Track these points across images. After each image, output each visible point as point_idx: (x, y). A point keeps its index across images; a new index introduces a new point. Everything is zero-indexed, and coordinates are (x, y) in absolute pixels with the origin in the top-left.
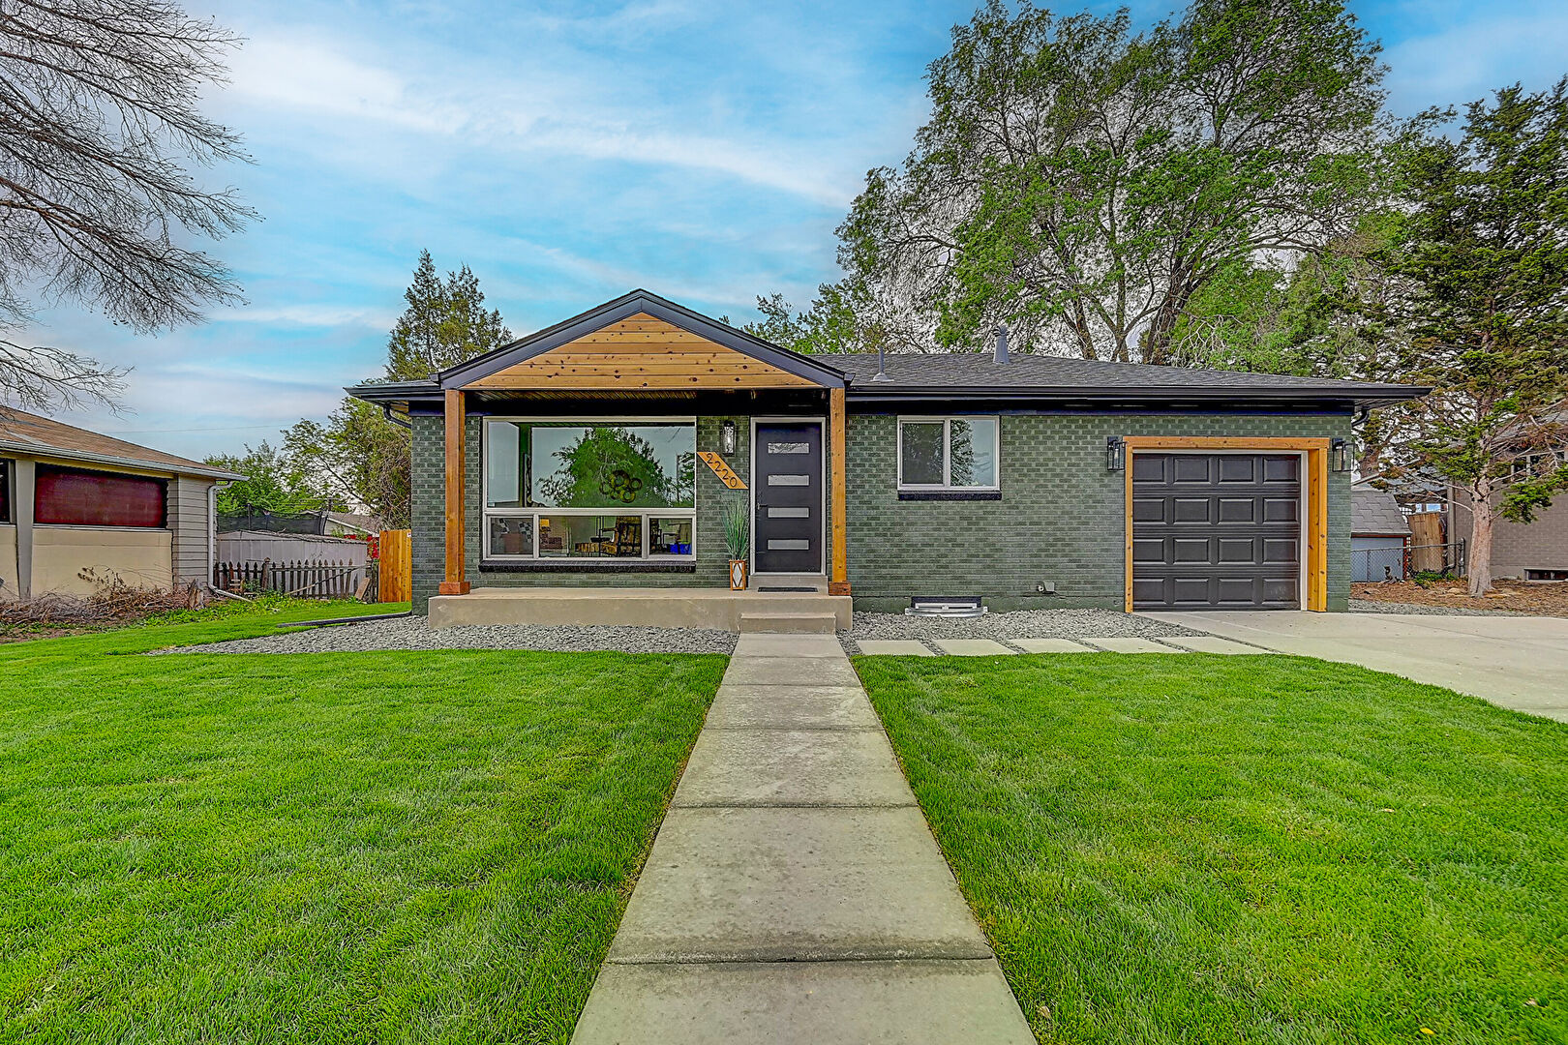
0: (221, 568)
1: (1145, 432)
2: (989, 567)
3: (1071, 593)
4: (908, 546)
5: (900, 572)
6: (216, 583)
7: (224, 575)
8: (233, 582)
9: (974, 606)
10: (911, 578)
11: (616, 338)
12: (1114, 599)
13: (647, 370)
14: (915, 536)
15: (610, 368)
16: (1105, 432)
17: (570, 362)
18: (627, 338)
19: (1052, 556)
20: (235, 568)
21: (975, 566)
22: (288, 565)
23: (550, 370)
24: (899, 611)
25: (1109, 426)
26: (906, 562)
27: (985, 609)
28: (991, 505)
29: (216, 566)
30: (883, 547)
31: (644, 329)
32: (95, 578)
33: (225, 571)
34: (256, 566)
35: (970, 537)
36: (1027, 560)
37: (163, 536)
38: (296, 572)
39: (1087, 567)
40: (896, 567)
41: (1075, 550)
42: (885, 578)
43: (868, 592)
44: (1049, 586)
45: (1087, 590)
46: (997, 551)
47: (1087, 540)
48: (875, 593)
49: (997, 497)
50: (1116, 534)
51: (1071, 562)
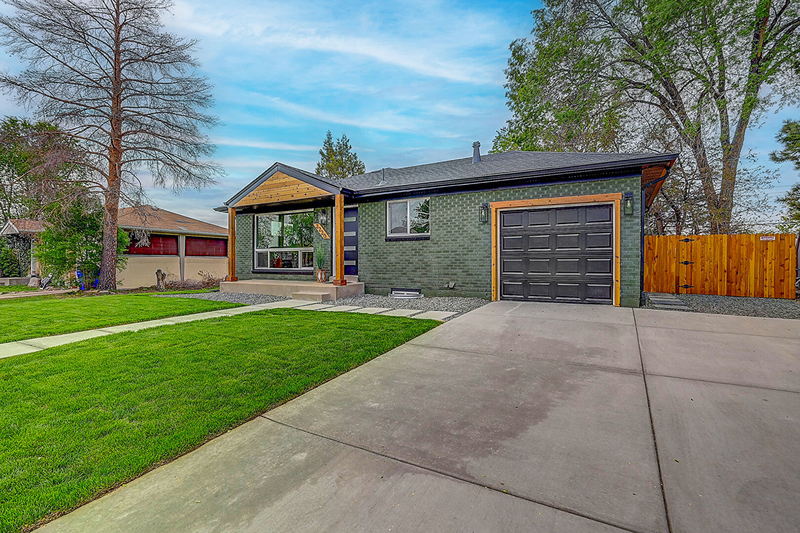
1: (503, 199)
2: (424, 274)
3: (463, 289)
4: (389, 263)
5: (386, 276)
9: (418, 293)
10: (391, 279)
11: (272, 183)
12: (486, 292)
13: (279, 194)
14: (392, 258)
15: (269, 195)
16: (481, 201)
17: (259, 193)
19: (454, 269)
21: (418, 273)
23: (254, 197)
24: (386, 295)
25: (483, 197)
26: (389, 271)
27: (423, 295)
28: (425, 243)
30: (379, 264)
31: (280, 178)
35: (415, 259)
36: (442, 271)
39: (472, 275)
40: (385, 274)
41: (465, 266)
42: (380, 279)
43: (374, 286)
44: (451, 285)
45: (472, 287)
46: (428, 266)
47: (472, 260)
48: (377, 286)
49: (427, 238)
50: (487, 257)
51: (463, 272)
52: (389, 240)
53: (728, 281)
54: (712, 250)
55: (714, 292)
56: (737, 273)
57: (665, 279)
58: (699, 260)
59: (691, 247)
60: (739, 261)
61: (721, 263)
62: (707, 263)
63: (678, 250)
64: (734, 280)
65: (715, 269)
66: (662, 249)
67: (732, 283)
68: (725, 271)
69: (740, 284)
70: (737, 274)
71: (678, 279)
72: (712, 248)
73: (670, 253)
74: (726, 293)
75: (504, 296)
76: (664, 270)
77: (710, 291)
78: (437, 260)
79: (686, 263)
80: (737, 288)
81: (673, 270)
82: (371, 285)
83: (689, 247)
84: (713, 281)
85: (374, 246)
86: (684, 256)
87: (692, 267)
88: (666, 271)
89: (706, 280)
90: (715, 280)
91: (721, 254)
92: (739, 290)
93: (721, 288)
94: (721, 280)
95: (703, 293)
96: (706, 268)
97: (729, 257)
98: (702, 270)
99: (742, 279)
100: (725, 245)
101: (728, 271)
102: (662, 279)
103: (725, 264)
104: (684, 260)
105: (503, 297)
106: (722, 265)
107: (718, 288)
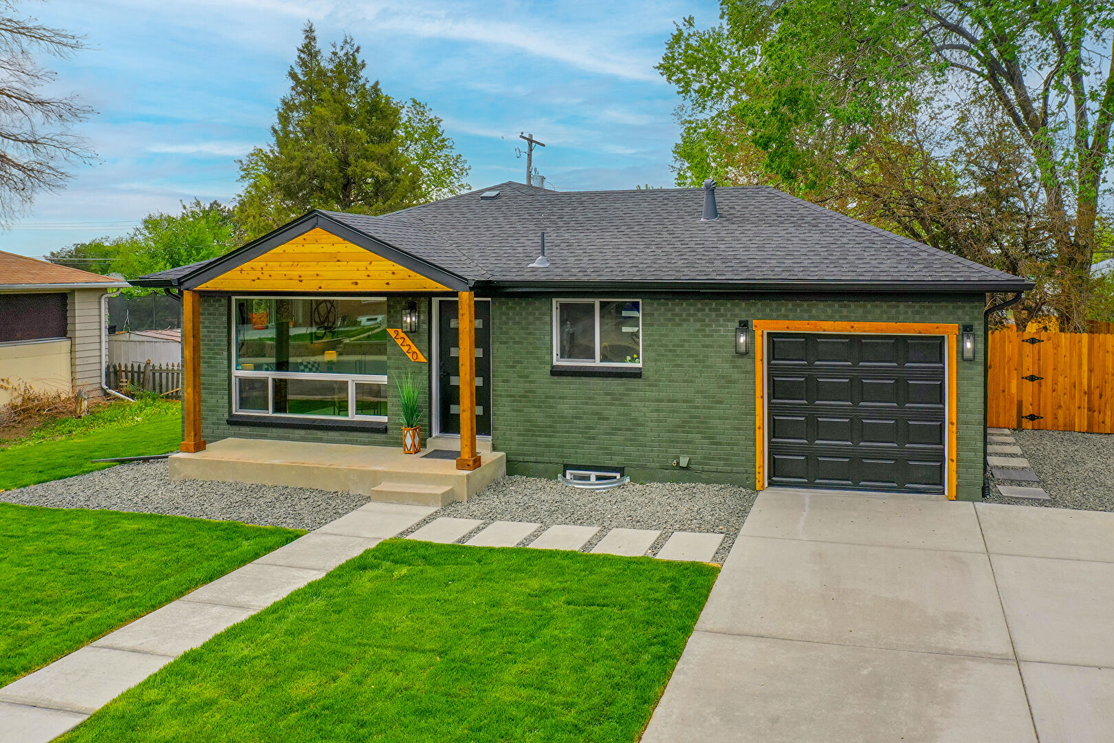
0: (112, 370)
1: (774, 315)
2: (631, 440)
3: (706, 468)
4: (559, 417)
5: (554, 440)
6: (108, 383)
7: (114, 375)
8: (122, 382)
9: (618, 476)
10: (563, 447)
11: (300, 249)
12: (746, 475)
13: (322, 276)
14: (565, 408)
15: (295, 274)
16: (736, 316)
17: (267, 268)
18: (309, 248)
19: (688, 432)
20: (123, 368)
21: (618, 438)
22: (164, 367)
23: (254, 275)
24: (553, 477)
25: (741, 310)
26: (558, 432)
27: (628, 480)
28: (633, 383)
29: (108, 367)
30: (538, 417)
31: (319, 241)
32: (10, 386)
33: (116, 372)
34: (139, 367)
35: (613, 412)
36: (666, 435)
37: (64, 344)
38: (170, 374)
39: (720, 444)
40: (550, 436)
41: (709, 428)
42: (540, 446)
43: (527, 458)
44: (684, 462)
45: (721, 466)
46: (638, 425)
47: (720, 418)
48: (533, 459)
49: (636, 374)
50: (747, 414)
51: (705, 438)
52: (557, 372)
53: (1089, 409)
54: (1067, 359)
55: (1069, 428)
56: (1101, 396)
57: (1002, 404)
58: (1050, 372)
59: (1039, 352)
60: (1103, 377)
61: (1081, 379)
62: (1061, 379)
63: (1020, 355)
64: (1096, 408)
65: (1071, 390)
66: (997, 354)
67: (1095, 411)
68: (1085, 393)
69: (1105, 414)
70: (1101, 398)
71: (1020, 405)
72: (1068, 355)
73: (1009, 361)
74: (1086, 428)
75: (774, 479)
76: (1001, 389)
77: (1065, 425)
78: (655, 414)
79: (1032, 378)
80: (1101, 420)
81: (1014, 389)
82: (521, 458)
83: (1036, 352)
84: (1069, 409)
85: (526, 382)
86: (1029, 368)
87: (1040, 385)
88: (1004, 391)
89: (1060, 407)
90: (1072, 406)
91: (1080, 365)
92: (1103, 422)
93: (1080, 421)
94: (1079, 408)
95: (1055, 428)
96: (1059, 388)
97: (1091, 371)
98: (1054, 391)
99: (1107, 406)
100: (1085, 351)
101: (1089, 393)
102: (998, 406)
103: (1085, 381)
104: (1029, 373)
105: (773, 481)
106: (1081, 383)
107: (1076, 420)
